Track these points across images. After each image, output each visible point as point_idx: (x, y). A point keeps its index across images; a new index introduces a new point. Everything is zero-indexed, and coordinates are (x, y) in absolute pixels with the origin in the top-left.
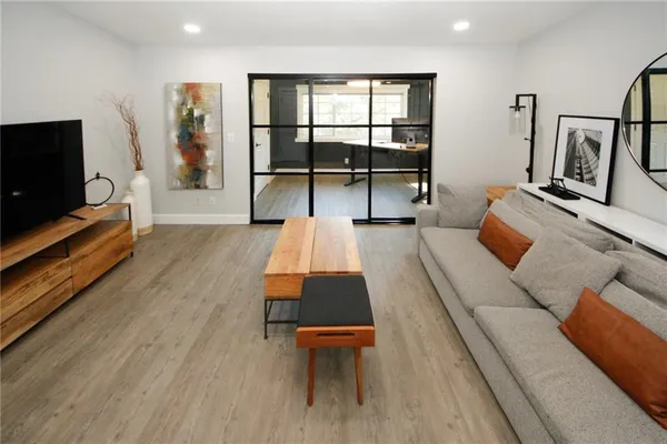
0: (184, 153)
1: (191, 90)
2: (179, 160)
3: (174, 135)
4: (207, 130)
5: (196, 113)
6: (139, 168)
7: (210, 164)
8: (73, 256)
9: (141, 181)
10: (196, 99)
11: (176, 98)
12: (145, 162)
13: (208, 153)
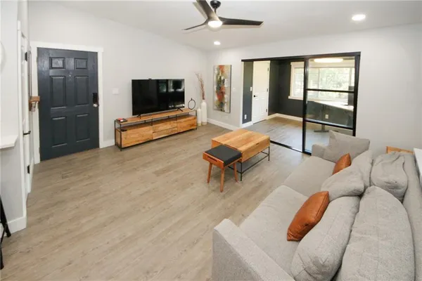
0: (218, 95)
1: (221, 68)
2: (216, 98)
3: (215, 87)
4: (226, 86)
5: (222, 78)
6: (204, 99)
7: (226, 101)
8: (178, 121)
9: (204, 104)
10: (222, 72)
11: (216, 72)
12: (205, 97)
13: (225, 96)
